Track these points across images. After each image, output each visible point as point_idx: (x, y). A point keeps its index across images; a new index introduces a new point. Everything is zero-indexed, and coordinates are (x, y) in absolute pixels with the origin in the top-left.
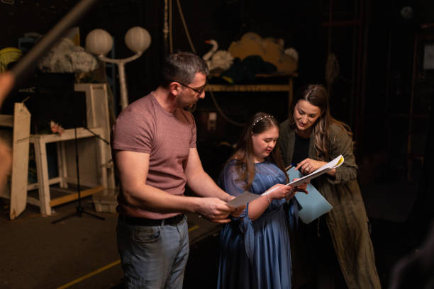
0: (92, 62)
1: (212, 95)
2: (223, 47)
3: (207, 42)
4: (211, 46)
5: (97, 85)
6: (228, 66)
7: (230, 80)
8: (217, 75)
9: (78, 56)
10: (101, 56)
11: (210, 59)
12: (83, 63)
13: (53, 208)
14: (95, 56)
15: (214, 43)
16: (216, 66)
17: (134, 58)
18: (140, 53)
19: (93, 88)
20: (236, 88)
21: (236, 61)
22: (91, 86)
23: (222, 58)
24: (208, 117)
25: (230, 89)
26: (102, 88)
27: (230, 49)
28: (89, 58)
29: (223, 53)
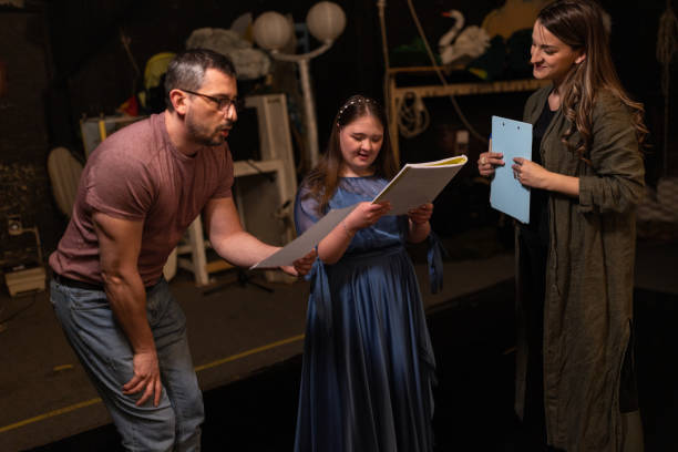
0: (262, 63)
1: (454, 102)
2: (473, 20)
3: (445, 14)
4: (453, 21)
5: (273, 97)
6: (481, 50)
7: (482, 74)
8: (461, 67)
9: (240, 55)
10: (275, 52)
11: (453, 42)
12: (248, 65)
13: (211, 275)
14: (267, 52)
15: (456, 14)
16: (461, 53)
17: (321, 50)
18: (329, 42)
19: (269, 102)
20: (497, 87)
21: (496, 41)
22: (265, 99)
23: (472, 39)
24: (455, 137)
25: (486, 89)
26: (278, 101)
27: (485, 22)
28: (256, 56)
29: (472, 30)
